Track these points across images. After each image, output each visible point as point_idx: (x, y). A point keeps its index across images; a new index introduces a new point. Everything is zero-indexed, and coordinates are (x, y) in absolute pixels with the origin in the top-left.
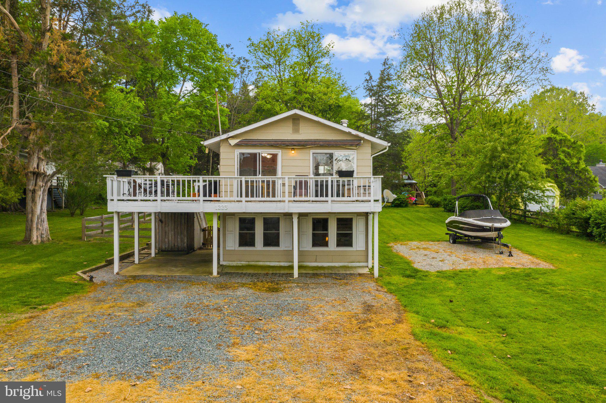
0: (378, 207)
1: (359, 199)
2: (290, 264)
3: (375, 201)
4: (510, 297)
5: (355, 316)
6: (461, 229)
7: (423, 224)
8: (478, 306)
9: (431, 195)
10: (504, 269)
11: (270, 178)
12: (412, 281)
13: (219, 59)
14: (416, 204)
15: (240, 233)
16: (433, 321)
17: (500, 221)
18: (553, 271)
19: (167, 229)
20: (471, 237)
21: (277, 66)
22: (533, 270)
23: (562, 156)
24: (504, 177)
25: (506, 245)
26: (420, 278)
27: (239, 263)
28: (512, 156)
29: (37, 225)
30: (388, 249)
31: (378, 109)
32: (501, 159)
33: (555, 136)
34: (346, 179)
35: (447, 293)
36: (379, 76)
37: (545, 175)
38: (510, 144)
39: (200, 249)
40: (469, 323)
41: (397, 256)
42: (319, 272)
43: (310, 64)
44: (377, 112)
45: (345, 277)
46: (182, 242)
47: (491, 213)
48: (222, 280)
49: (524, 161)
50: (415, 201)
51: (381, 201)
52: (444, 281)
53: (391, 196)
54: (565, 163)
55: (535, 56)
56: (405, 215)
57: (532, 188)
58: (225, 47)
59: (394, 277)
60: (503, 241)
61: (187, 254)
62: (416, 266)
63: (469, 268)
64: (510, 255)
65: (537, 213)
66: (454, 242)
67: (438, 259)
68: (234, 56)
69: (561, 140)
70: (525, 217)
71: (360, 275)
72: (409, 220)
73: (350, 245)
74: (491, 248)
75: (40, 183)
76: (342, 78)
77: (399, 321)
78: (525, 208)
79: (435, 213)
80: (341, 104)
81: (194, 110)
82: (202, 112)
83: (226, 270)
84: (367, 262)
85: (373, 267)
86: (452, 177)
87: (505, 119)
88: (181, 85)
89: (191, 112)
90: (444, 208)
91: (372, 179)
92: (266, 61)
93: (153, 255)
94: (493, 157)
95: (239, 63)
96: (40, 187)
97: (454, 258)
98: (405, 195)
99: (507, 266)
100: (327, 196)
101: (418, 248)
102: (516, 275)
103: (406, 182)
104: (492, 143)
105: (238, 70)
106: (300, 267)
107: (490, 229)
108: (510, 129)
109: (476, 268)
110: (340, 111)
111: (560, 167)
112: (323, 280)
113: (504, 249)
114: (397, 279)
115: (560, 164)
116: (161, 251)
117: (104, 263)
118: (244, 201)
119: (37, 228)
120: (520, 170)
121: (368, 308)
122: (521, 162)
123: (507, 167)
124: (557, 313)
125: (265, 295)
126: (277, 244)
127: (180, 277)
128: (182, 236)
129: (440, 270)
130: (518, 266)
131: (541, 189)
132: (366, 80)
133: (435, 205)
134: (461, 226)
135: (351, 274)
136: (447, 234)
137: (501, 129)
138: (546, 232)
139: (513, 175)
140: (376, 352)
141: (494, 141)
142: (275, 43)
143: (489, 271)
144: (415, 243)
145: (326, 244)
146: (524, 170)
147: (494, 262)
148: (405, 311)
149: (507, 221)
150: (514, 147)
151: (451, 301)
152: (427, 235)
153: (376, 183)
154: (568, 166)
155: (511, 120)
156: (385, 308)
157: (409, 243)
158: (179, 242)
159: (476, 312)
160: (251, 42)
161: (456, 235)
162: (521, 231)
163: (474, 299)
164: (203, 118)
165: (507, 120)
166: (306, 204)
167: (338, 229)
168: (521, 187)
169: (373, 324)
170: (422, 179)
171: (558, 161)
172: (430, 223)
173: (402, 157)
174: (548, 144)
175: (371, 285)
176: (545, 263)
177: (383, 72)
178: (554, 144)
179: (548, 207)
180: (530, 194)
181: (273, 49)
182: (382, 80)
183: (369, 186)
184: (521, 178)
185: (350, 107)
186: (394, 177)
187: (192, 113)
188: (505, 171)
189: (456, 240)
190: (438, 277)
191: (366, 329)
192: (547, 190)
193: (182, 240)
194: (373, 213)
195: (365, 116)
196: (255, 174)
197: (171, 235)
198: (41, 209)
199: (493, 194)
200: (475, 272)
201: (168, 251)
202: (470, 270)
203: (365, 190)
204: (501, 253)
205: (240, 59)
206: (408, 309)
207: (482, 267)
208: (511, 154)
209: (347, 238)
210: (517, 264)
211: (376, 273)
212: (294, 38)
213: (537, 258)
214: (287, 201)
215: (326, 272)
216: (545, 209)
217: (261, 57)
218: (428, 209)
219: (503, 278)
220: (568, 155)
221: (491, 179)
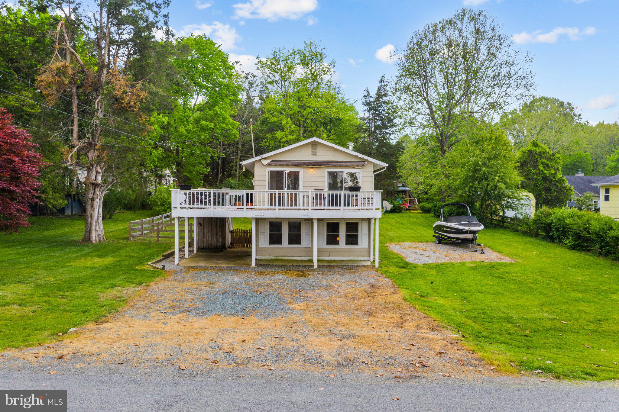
0: (378, 214)
1: (365, 208)
2: (309, 258)
3: (376, 209)
4: (475, 280)
5: (365, 290)
6: (446, 232)
7: (414, 228)
8: (450, 286)
9: (423, 201)
10: (475, 262)
11: (294, 192)
12: (404, 270)
13: (230, 76)
14: (409, 210)
15: (270, 234)
16: (418, 293)
17: (475, 225)
18: (513, 264)
19: (205, 231)
20: (453, 238)
21: (283, 82)
22: (498, 263)
23: (541, 167)
24: (485, 188)
25: (479, 245)
26: (410, 269)
27: (269, 258)
28: (492, 170)
29: (95, 228)
30: (385, 248)
31: (375, 122)
32: (483, 172)
33: (535, 149)
34: (355, 193)
35: (429, 278)
36: (376, 92)
37: (520, 186)
38: (490, 159)
39: (229, 247)
40: (442, 295)
41: (393, 253)
42: (332, 264)
43: (313, 81)
44: (375, 125)
45: (353, 267)
46: (216, 242)
47: (469, 219)
48: (260, 269)
49: (502, 174)
50: (409, 207)
51: (381, 210)
52: (428, 270)
53: (389, 206)
54: (543, 173)
55: (520, 73)
56: (399, 220)
57: (509, 197)
58: (235, 65)
59: (391, 268)
60: (478, 241)
61: (222, 251)
62: (408, 260)
63: (448, 262)
64: (483, 252)
65: (513, 219)
66: (440, 243)
67: (425, 255)
68: (243, 72)
69: (541, 152)
70: (504, 222)
71: (364, 266)
72: (402, 224)
73: (356, 243)
74: (468, 247)
75: (98, 192)
76: (341, 92)
77: (395, 293)
78: (504, 214)
79: (426, 218)
80: (340, 117)
81: (208, 123)
82: (215, 125)
83: (260, 263)
84: (369, 257)
85: (374, 261)
86: (440, 187)
87: (486, 137)
88: (195, 99)
89: (205, 125)
90: (434, 213)
91: (375, 193)
92: (273, 78)
93: (195, 252)
94: (476, 170)
95: (247, 78)
96: (98, 196)
97: (438, 255)
98: (399, 202)
99: (478, 260)
100: (340, 205)
101: (409, 247)
102: (483, 267)
103: (400, 189)
104: (475, 158)
105: (246, 85)
106: (318, 261)
107: (467, 232)
108: (491, 146)
109: (453, 262)
110: (340, 123)
111: (539, 177)
112: (336, 269)
113: (479, 248)
114: (393, 269)
115: (539, 174)
116: (200, 249)
117: (161, 258)
118: (277, 209)
119: (95, 230)
120: (498, 181)
121: (373, 286)
122: (498, 175)
123: (487, 179)
124: (505, 290)
125: (297, 279)
126: (299, 243)
127: (227, 267)
128: (218, 237)
129: (426, 263)
130: (487, 261)
131: (516, 198)
132: (365, 96)
133: (426, 211)
134: (445, 229)
135: (357, 266)
136: (434, 236)
137: (482, 145)
138: (519, 235)
139: (492, 186)
140: (381, 308)
141: (477, 157)
142: (281, 61)
143: (463, 264)
144: (407, 244)
145: (337, 243)
146: (502, 182)
147: (468, 257)
148: (399, 288)
149: (481, 225)
150: (493, 162)
151: (432, 283)
152: (418, 237)
153: (377, 196)
154: (546, 176)
155: (491, 138)
156: (385, 286)
157: (402, 243)
158: (215, 241)
159: (448, 289)
160: (259, 60)
161: (441, 237)
162: (497, 234)
163: (448, 282)
164: (217, 130)
165: (488, 138)
166: (324, 212)
167: (347, 231)
168: (500, 197)
169: (377, 294)
170: (415, 185)
171: (538, 172)
172: (421, 227)
173: (397, 168)
174: (529, 156)
175: (373, 273)
176: (508, 259)
177: (379, 88)
178: (534, 156)
179: (521, 213)
180: (508, 202)
181: (279, 67)
182: (379, 96)
183: (372, 198)
184: (499, 188)
185: (349, 120)
186: (389, 186)
187: (207, 126)
188: (485, 183)
189: (441, 241)
190: (424, 268)
191: (373, 297)
192: (522, 199)
193: (217, 240)
194: (375, 219)
195: (363, 129)
196: (282, 189)
197: (208, 235)
198: (98, 214)
199: (476, 202)
200: (453, 264)
201: (206, 249)
202: (449, 263)
203: (369, 201)
204: (476, 251)
205: (248, 74)
206: (401, 286)
207: (459, 261)
208: (491, 168)
209: (354, 239)
210: (486, 259)
211: (377, 265)
212: (298, 56)
213: (503, 255)
214: (310, 209)
215: (338, 264)
216: (519, 216)
217: (268, 74)
218: (420, 215)
219: (473, 269)
220: (547, 166)
221: (473, 189)
